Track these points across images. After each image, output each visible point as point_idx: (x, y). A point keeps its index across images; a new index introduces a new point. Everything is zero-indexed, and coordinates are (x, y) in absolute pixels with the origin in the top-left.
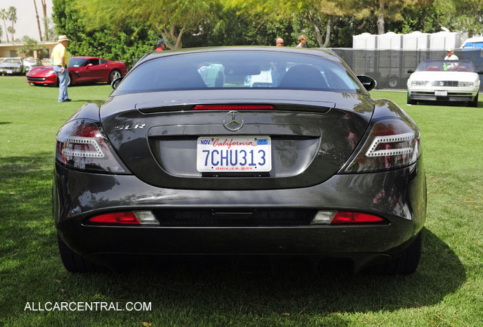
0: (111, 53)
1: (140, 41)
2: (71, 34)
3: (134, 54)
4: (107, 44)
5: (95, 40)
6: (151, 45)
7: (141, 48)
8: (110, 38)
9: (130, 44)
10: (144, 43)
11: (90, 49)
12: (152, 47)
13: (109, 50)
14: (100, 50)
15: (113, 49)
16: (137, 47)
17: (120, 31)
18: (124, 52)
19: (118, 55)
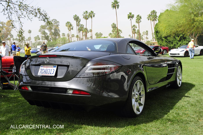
0: (173, 44)
1: (183, 40)
2: (160, 38)
3: (181, 44)
4: (171, 41)
5: (167, 40)
6: (187, 41)
7: (183, 42)
8: (173, 39)
9: (180, 41)
10: (185, 40)
11: (166, 43)
12: (187, 42)
13: (172, 43)
14: (169, 43)
15: (174, 43)
16: (182, 42)
17: (176, 36)
18: (177, 44)
19: (175, 45)
